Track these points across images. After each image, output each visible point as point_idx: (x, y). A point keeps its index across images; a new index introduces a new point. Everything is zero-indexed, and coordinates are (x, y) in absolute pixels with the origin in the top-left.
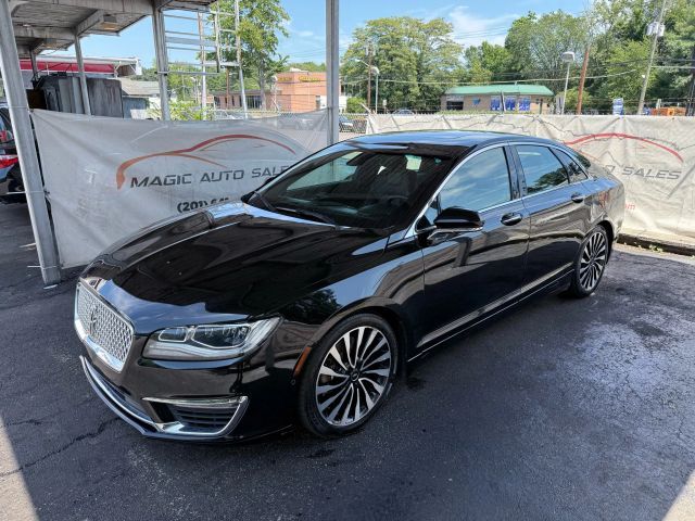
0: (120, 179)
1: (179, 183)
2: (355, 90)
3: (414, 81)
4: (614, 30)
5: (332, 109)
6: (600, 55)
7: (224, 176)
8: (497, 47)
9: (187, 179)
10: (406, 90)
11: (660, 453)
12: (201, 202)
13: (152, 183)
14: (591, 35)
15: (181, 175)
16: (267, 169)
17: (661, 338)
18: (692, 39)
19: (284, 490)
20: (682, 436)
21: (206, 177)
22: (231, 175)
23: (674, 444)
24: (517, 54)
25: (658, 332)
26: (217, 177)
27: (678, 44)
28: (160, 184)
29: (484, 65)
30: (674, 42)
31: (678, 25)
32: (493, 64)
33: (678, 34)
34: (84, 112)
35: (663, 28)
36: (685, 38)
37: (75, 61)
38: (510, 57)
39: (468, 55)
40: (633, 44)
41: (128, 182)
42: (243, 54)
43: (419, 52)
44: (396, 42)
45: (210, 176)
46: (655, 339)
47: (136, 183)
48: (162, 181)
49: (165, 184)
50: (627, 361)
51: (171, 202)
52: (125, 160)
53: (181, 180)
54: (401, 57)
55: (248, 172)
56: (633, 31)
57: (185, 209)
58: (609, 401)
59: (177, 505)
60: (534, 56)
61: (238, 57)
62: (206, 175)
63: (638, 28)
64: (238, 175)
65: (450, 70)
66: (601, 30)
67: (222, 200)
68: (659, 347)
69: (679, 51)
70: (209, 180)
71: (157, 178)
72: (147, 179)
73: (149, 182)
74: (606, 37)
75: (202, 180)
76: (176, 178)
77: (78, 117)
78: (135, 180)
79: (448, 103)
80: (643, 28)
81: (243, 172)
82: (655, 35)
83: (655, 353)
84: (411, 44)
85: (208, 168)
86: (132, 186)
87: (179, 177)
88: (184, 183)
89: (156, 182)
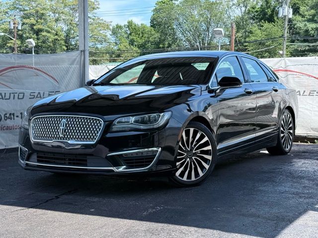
4: (248, 13)
6: (240, 35)
8: (143, 26)
14: (229, 17)
16: (39, 93)
18: (316, 22)
22: (16, 95)
24: (164, 33)
27: (305, 25)
29: (132, 43)
30: (300, 24)
31: (302, 9)
32: (141, 41)
33: (303, 16)
35: (291, 11)
36: (309, 21)
38: (157, 35)
39: (114, 33)
40: (266, 25)
43: (65, 28)
44: (41, 16)
45: (3, 95)
54: (49, 32)
55: (27, 94)
56: (265, 14)
60: (179, 35)
63: (269, 12)
64: (21, 96)
65: (99, 46)
66: (237, 13)
69: (307, 31)
70: (2, 98)
74: (242, 18)
80: (273, 11)
81: (24, 94)
82: (285, 16)
84: (57, 20)
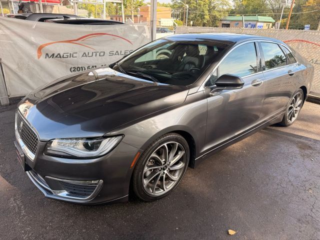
1: (70, 57)
2: (177, 16)
3: (206, 12)
5: (153, 21)
7: (94, 54)
9: (75, 55)
10: (202, 17)
11: (299, 220)
12: (82, 67)
13: (56, 57)
15: (72, 53)
16: (117, 52)
17: (311, 151)
19: (85, 228)
20: (314, 210)
21: (85, 55)
22: (98, 54)
23: (309, 215)
25: (310, 148)
26: (90, 55)
28: (60, 57)
41: (44, 55)
46: (308, 152)
47: (48, 56)
48: (62, 56)
49: (63, 57)
50: (290, 164)
51: (67, 67)
52: (41, 44)
53: (71, 55)
55: (107, 52)
57: (74, 71)
58: (275, 186)
59: (25, 233)
62: (85, 53)
64: (102, 54)
67: (93, 67)
68: (309, 156)
70: (86, 56)
71: (59, 54)
72: (53, 55)
73: (55, 56)
75: (83, 56)
76: (69, 54)
78: (47, 54)
79: (223, 24)
81: (104, 52)
83: (306, 160)
85: (86, 50)
86: (46, 58)
87: (70, 54)
88: (73, 57)
89: (59, 56)
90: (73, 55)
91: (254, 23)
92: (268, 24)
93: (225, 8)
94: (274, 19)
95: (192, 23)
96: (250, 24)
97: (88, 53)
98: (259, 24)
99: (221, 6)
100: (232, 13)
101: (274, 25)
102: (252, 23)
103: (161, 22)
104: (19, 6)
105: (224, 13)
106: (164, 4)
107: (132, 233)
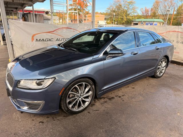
0: (33, 39)
1: (49, 41)
3: (125, 17)
5: (93, 22)
7: (63, 39)
9: (52, 40)
10: (122, 19)
13: (42, 41)
25: (180, 91)
26: (61, 40)
34: (34, 22)
37: (32, 10)
41: (35, 40)
42: (78, 9)
45: (59, 39)
49: (45, 41)
50: (167, 99)
61: (77, 10)
62: (58, 39)
70: (58, 40)
72: (40, 39)
73: (41, 40)
75: (56, 40)
77: (32, 23)
78: (37, 40)
79: (134, 23)
85: (59, 37)
86: (36, 41)
87: (49, 39)
88: (51, 41)
89: (43, 40)
90: (51, 40)
91: (152, 23)
92: (160, 23)
93: (135, 14)
94: (164, 20)
95: (116, 23)
96: (149, 23)
97: (60, 39)
98: (155, 23)
99: (132, 14)
100: (139, 17)
101: (163, 23)
102: (151, 23)
103: (99, 23)
104: (23, 15)
105: (135, 17)
106: (101, 13)
107: (77, 132)
